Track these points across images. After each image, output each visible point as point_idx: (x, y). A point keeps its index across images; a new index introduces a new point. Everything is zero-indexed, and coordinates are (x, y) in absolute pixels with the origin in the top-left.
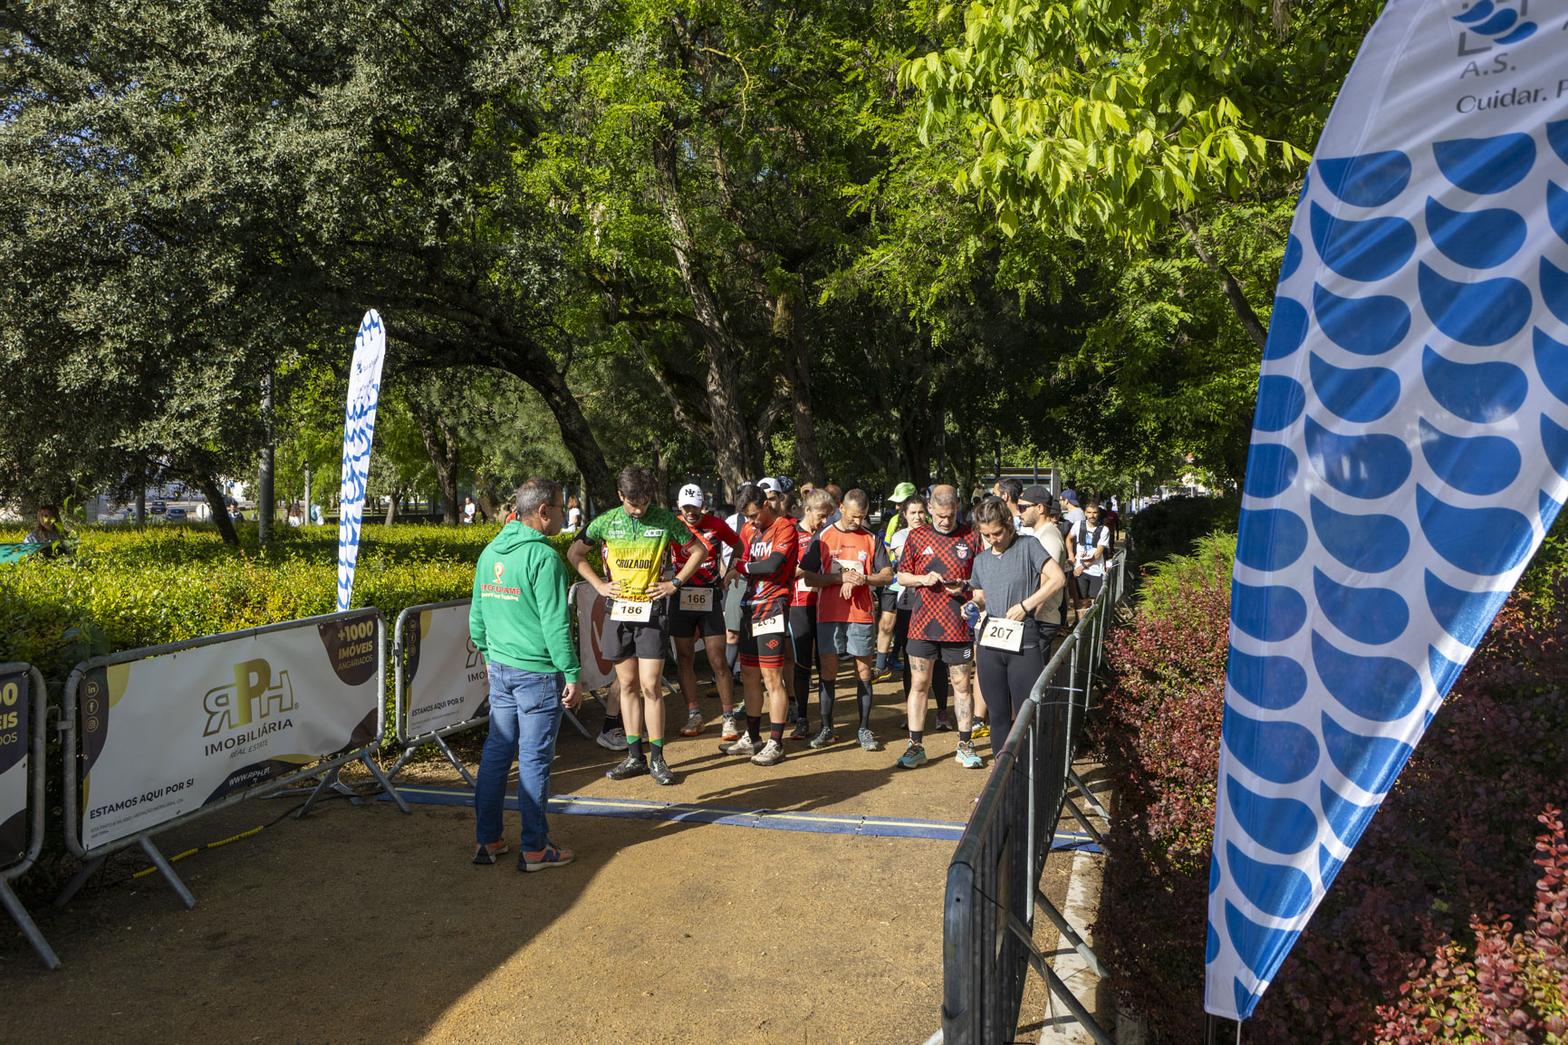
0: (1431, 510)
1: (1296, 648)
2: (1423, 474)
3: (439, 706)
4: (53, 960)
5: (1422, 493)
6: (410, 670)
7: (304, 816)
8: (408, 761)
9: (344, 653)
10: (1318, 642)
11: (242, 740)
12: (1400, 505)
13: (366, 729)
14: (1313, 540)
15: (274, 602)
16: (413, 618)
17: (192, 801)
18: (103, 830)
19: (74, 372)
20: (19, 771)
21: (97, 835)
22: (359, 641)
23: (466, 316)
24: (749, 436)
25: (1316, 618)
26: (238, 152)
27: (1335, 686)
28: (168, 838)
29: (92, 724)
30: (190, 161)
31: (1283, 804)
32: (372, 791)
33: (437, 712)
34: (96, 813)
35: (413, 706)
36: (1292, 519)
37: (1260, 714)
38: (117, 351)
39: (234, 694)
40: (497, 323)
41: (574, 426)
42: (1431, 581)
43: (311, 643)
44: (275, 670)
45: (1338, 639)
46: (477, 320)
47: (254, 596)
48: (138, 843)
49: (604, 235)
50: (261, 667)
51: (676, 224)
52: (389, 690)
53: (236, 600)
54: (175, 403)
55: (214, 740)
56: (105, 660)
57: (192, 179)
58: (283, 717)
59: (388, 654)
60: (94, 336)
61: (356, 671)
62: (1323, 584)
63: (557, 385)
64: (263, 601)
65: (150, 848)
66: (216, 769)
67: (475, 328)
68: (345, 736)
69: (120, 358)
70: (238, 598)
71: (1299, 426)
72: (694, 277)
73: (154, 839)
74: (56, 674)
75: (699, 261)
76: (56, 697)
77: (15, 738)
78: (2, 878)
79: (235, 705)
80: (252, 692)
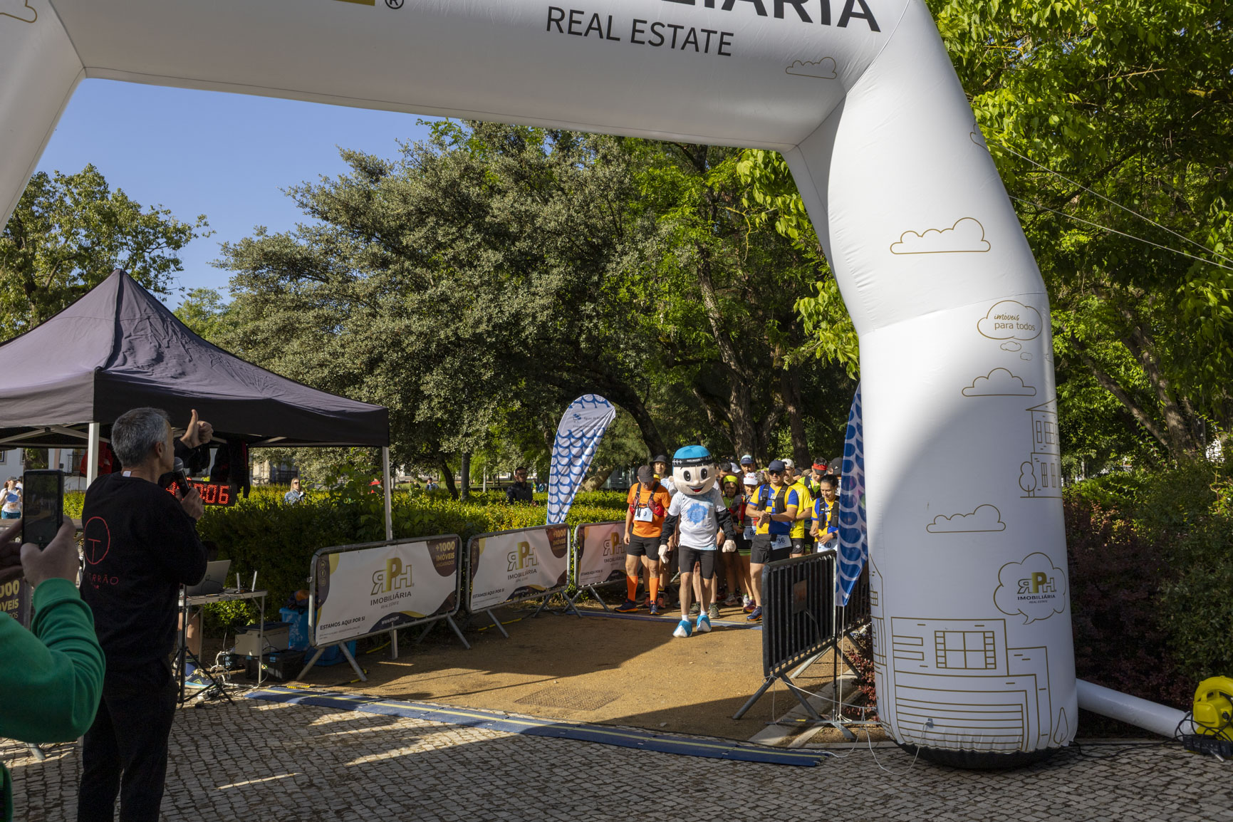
3: (592, 573)
4: (469, 646)
6: (580, 553)
7: (537, 617)
8: (575, 602)
9: (555, 543)
11: (520, 575)
13: (563, 579)
15: (515, 523)
16: (582, 528)
17: (503, 598)
18: (476, 604)
19: (422, 413)
20: (454, 574)
21: (475, 605)
22: (561, 538)
23: (593, 374)
24: (757, 435)
26: (495, 307)
28: (497, 610)
29: (474, 561)
30: (477, 314)
32: (562, 611)
33: (591, 576)
34: (475, 597)
35: (581, 572)
38: (439, 403)
39: (517, 555)
40: (609, 377)
41: (650, 433)
43: (543, 537)
44: (531, 546)
46: (599, 376)
47: (506, 519)
48: (487, 611)
49: (666, 315)
50: (526, 544)
51: (709, 304)
52: (572, 563)
53: (498, 521)
54: (465, 427)
55: (511, 573)
56: (477, 536)
57: (478, 322)
58: (534, 568)
59: (571, 547)
60: (430, 395)
61: (559, 551)
63: (641, 410)
64: (510, 523)
65: (490, 613)
66: (511, 586)
67: (597, 380)
68: (555, 581)
69: (443, 407)
70: (500, 520)
72: (722, 334)
73: (492, 611)
74: (465, 541)
75: (726, 325)
76: (465, 549)
77: (453, 562)
78: (448, 616)
79: (517, 560)
80: (523, 556)
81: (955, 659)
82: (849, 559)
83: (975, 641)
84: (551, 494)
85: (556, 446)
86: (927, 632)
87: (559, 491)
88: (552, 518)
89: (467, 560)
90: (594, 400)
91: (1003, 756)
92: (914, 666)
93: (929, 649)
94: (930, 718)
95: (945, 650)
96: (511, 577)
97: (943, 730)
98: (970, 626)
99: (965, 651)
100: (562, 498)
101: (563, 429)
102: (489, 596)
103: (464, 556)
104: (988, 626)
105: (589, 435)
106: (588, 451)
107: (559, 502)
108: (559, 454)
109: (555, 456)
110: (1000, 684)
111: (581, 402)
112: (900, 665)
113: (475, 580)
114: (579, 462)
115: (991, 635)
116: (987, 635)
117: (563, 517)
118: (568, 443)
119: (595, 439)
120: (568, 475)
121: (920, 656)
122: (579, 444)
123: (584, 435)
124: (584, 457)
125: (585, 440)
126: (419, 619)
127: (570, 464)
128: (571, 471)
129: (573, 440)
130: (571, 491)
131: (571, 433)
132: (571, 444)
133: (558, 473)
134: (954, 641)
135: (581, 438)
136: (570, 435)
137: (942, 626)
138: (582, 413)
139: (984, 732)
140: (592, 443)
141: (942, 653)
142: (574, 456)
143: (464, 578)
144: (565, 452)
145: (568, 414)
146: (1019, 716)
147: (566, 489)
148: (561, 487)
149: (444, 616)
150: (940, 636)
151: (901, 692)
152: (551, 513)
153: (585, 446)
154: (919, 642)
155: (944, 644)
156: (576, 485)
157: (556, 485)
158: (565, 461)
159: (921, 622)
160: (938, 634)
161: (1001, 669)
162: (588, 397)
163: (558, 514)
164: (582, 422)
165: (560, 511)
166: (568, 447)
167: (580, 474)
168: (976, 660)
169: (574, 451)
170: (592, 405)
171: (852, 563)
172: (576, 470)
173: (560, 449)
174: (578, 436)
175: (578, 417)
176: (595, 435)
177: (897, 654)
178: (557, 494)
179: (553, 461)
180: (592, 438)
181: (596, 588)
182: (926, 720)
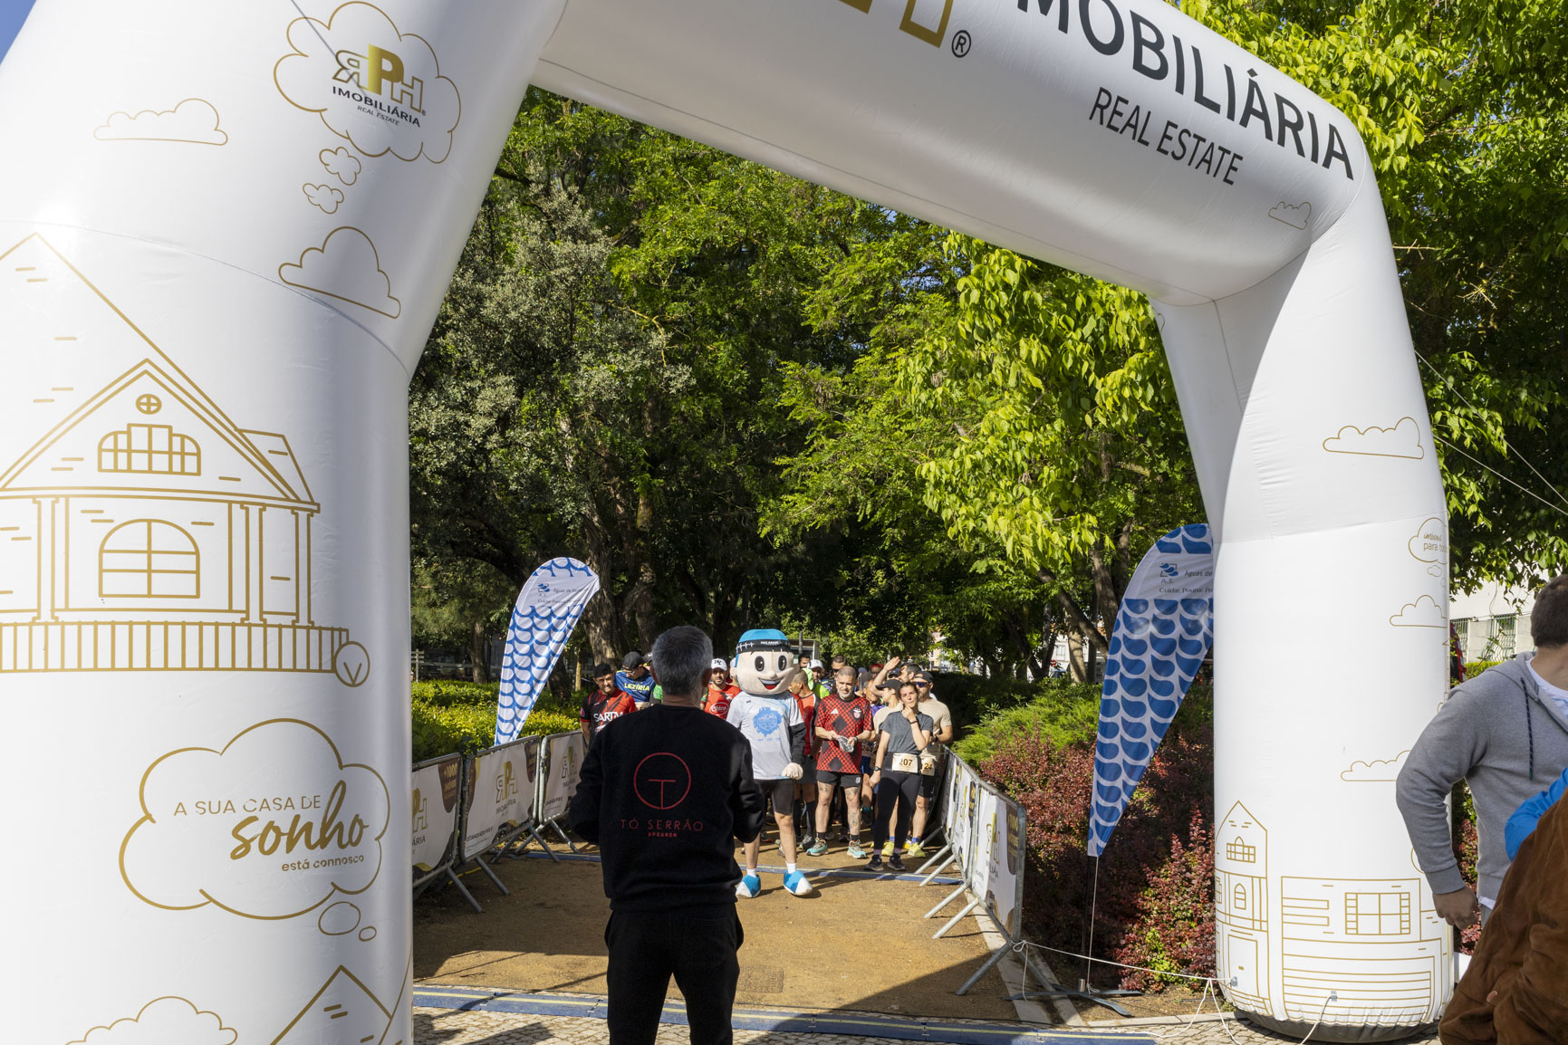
0: (1152, 700)
1: (1116, 740)
2: (1149, 690)
3: (553, 801)
5: (1149, 696)
6: (547, 775)
9: (530, 762)
10: (1122, 738)
11: (503, 808)
12: (1144, 699)
13: (531, 810)
14: (1122, 709)
17: (490, 840)
18: (469, 849)
20: (455, 809)
22: (533, 755)
25: (1121, 731)
27: (1126, 751)
29: (471, 789)
31: (1112, 788)
33: (553, 805)
34: (469, 839)
35: (546, 801)
36: (1116, 702)
37: (1106, 761)
39: (503, 778)
42: (1152, 719)
43: (522, 754)
44: (513, 767)
45: (1127, 738)
48: (475, 859)
50: (509, 765)
55: (499, 805)
56: (475, 755)
61: (531, 773)
62: (1124, 721)
66: (497, 823)
68: (527, 812)
71: (1118, 675)
73: (482, 857)
74: (465, 762)
76: (465, 772)
77: (454, 791)
78: (447, 866)
79: (503, 788)
80: (508, 779)
81: (1368, 925)
82: (1107, 799)
83: (1391, 904)
84: (503, 694)
85: (513, 629)
86: (1336, 895)
87: (515, 689)
88: (504, 727)
89: (465, 789)
90: (569, 566)
91: (1408, 1028)
92: (1317, 933)
93: (1337, 914)
94: (1334, 991)
95: (1357, 914)
96: (498, 810)
97: (1350, 1003)
98: (1387, 887)
99: (1380, 914)
100: (519, 699)
101: (522, 604)
102: (481, 838)
103: (464, 784)
104: (1406, 887)
105: (560, 613)
106: (557, 636)
107: (514, 705)
108: (516, 638)
109: (511, 642)
110: (1412, 950)
111: (550, 568)
112: (1290, 931)
113: (470, 813)
114: (545, 651)
115: (1406, 896)
116: (1404, 896)
117: (519, 726)
118: (530, 624)
119: (569, 619)
120: (529, 669)
121: (1324, 921)
122: (546, 625)
123: (552, 614)
124: (552, 645)
125: (554, 620)
126: (429, 872)
127: (532, 653)
128: (532, 664)
129: (536, 620)
130: (532, 690)
131: (534, 610)
132: (534, 625)
133: (513, 665)
134: (1368, 904)
135: (548, 618)
136: (533, 614)
137: (1354, 887)
138: (552, 583)
139: (1394, 1004)
140: (563, 625)
141: (1354, 918)
142: (537, 642)
143: (461, 812)
144: (525, 636)
145: (531, 583)
146: (1427, 984)
147: (525, 688)
148: (517, 684)
149: (444, 867)
150: (1351, 899)
151: (1289, 962)
152: (502, 720)
153: (553, 629)
154: (1324, 905)
155: (1357, 907)
156: (538, 681)
157: (511, 681)
158: (525, 649)
159: (1328, 882)
160: (1349, 896)
161: (1415, 936)
162: (561, 561)
163: (512, 721)
164: (551, 596)
165: (516, 717)
166: (529, 630)
167: (546, 668)
168: (1391, 924)
169: (538, 635)
170: (566, 572)
171: (1110, 805)
172: (541, 662)
173: (518, 632)
174: (544, 615)
175: (544, 588)
176: (568, 614)
177: (1286, 919)
178: (511, 695)
179: (508, 649)
180: (564, 618)
181: (559, 821)
182: (1329, 994)
